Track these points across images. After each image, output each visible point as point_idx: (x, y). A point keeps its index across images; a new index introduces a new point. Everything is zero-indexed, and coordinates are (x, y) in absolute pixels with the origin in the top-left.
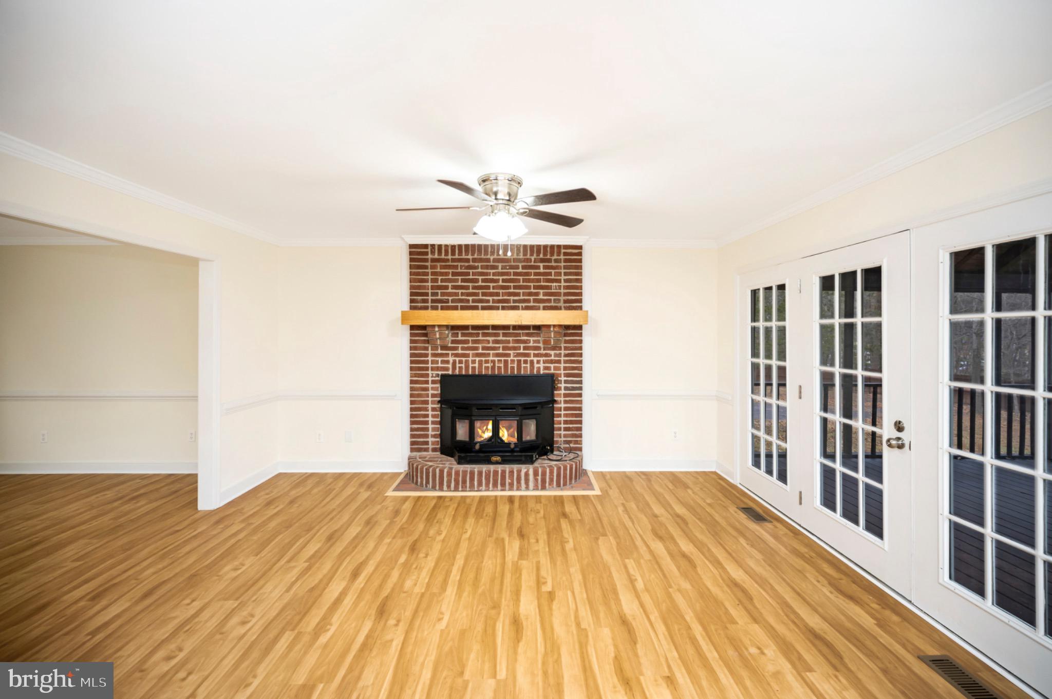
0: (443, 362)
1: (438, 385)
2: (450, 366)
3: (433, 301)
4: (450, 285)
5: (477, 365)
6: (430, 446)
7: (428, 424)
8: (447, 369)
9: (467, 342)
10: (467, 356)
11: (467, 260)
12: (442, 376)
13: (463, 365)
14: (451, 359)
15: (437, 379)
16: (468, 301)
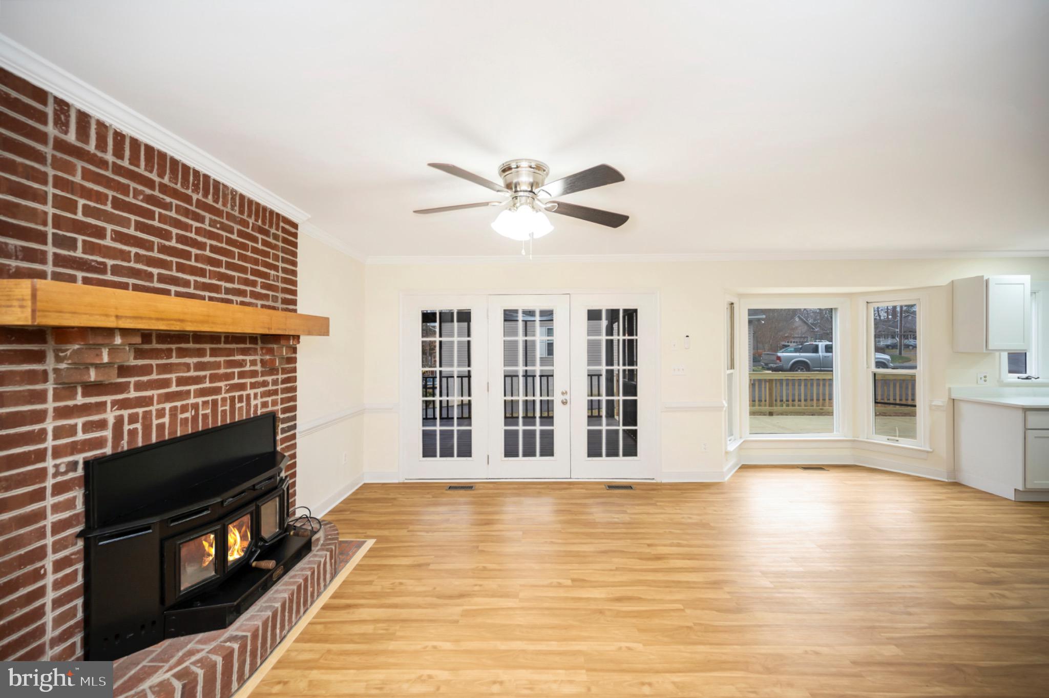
0: (89, 427)
1: (78, 494)
2: (108, 433)
3: (59, 260)
4: (109, 227)
5: (166, 420)
9: (146, 370)
10: (148, 401)
11: (150, 184)
12: (87, 463)
13: (138, 426)
14: (110, 416)
15: (71, 475)
16: (149, 276)
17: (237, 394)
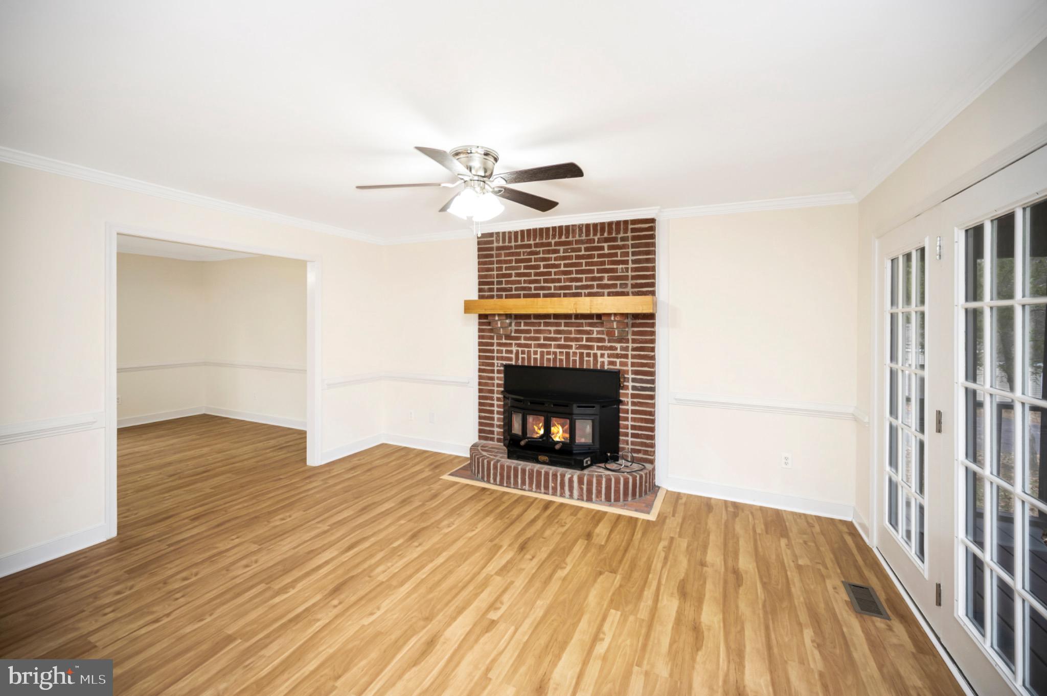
0: (507, 352)
1: (502, 375)
2: (513, 356)
3: (499, 290)
4: (513, 272)
5: (538, 356)
6: (496, 436)
7: (494, 414)
8: (510, 359)
9: (528, 332)
10: (529, 346)
11: (529, 246)
12: (506, 366)
13: (525, 356)
14: (514, 349)
15: (501, 368)
16: (530, 289)
17: (585, 351)
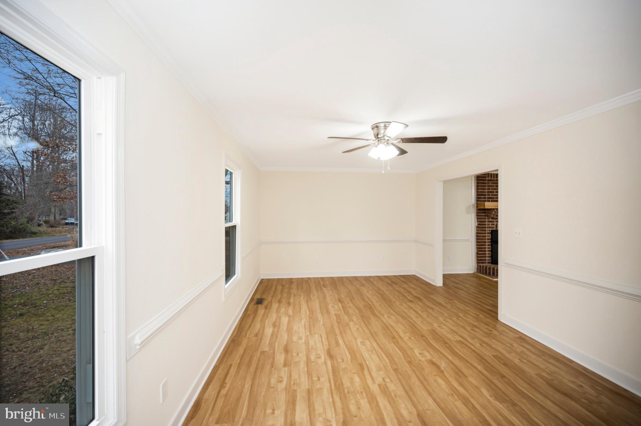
0: (492, 224)
1: (490, 235)
2: (495, 226)
3: (488, 198)
6: (487, 261)
7: (486, 252)
8: (493, 228)
12: (492, 230)
15: (489, 232)
